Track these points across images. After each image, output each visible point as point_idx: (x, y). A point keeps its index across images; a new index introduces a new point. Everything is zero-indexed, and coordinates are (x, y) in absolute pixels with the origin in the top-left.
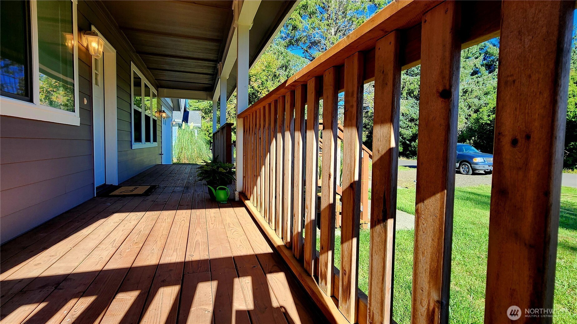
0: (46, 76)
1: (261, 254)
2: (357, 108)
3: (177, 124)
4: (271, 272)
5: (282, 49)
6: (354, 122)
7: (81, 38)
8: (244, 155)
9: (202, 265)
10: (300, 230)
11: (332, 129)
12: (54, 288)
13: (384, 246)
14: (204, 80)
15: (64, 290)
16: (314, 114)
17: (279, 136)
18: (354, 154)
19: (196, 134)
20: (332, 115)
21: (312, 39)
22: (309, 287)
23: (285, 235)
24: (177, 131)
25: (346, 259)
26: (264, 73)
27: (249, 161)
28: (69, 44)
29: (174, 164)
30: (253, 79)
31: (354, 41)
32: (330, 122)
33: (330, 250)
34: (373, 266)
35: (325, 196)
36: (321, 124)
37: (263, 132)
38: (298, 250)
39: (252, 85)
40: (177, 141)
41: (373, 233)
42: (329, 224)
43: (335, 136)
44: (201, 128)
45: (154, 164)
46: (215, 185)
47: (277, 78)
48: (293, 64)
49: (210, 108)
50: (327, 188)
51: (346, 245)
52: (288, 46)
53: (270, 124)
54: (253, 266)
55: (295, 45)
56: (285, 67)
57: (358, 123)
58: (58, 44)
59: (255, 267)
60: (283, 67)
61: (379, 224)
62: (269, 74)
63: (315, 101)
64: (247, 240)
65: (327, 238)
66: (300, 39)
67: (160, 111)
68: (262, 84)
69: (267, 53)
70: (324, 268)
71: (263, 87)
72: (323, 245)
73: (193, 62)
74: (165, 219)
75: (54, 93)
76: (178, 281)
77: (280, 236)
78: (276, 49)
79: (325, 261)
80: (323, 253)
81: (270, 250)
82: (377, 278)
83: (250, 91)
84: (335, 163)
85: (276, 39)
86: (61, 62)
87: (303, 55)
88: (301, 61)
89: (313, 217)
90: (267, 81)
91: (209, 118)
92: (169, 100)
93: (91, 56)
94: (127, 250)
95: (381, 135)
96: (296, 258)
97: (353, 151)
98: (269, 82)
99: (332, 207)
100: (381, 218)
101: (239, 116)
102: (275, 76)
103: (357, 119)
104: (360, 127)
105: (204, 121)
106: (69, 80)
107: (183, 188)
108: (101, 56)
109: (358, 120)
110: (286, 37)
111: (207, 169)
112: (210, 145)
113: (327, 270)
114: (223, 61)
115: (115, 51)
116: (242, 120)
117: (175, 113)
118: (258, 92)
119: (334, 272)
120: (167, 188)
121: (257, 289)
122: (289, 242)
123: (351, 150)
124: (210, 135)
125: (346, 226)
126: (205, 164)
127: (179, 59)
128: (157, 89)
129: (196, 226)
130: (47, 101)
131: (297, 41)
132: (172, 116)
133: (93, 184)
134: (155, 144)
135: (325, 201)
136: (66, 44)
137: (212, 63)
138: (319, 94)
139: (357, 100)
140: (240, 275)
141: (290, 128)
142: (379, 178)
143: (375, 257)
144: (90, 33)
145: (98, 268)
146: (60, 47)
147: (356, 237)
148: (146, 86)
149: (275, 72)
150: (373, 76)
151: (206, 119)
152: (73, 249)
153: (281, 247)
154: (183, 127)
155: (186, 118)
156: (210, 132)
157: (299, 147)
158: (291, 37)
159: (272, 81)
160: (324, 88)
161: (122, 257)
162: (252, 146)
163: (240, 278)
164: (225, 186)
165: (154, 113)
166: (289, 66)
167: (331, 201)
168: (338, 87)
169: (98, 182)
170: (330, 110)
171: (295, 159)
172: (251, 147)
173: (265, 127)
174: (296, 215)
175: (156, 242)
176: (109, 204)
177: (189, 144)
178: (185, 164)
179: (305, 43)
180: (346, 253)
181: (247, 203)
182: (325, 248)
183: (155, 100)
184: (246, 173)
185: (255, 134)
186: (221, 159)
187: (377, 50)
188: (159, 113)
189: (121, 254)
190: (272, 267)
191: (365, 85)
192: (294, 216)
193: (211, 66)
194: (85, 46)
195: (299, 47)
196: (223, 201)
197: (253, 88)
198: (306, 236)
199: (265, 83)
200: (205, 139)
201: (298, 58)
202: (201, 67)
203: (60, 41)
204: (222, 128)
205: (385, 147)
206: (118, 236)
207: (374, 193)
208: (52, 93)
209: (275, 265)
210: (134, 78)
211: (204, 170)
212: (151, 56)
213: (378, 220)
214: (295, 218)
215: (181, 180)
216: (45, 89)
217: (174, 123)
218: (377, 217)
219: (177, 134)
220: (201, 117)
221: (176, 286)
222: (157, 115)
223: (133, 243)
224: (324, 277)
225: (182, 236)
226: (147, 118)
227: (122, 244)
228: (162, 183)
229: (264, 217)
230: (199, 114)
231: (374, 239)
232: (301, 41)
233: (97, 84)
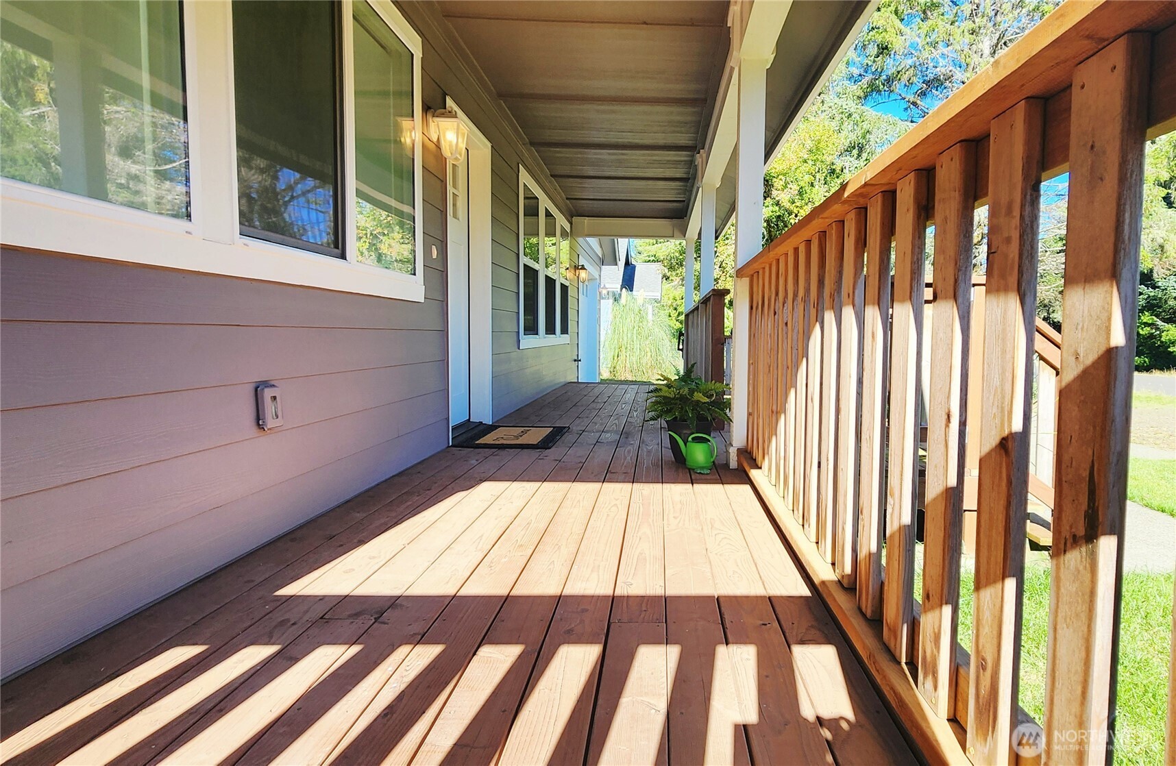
0: (371, 206)
1: (782, 597)
2: (1020, 245)
3: (611, 294)
4: (802, 642)
5: (851, 105)
6: (1013, 280)
7: (427, 125)
8: (751, 362)
9: (648, 607)
10: (874, 548)
11: (955, 298)
12: (374, 620)
13: (1087, 605)
14: (668, 192)
15: (390, 625)
16: (913, 263)
17: (829, 317)
18: (1011, 364)
19: (650, 317)
20: (956, 264)
21: (928, 72)
22: (893, 689)
23: (840, 558)
24: (610, 310)
25: (986, 630)
26: (806, 167)
27: (761, 378)
28: (407, 139)
29: (603, 382)
30: (778, 183)
31: (1012, 73)
32: (952, 281)
33: (946, 604)
34: (1058, 654)
35: (936, 467)
36: (928, 285)
37: (793, 309)
38: (870, 597)
39: (777, 199)
40: (609, 331)
41: (1058, 568)
42: (944, 536)
43: (964, 317)
44: (660, 302)
45: (562, 380)
46: (685, 432)
47: (838, 177)
48: (878, 140)
49: (681, 255)
50: (942, 446)
51: (987, 594)
52: (866, 97)
53: (808, 290)
54: (762, 622)
55: (885, 91)
56: (857, 148)
57: (1024, 284)
58: (389, 141)
59: (765, 625)
60: (854, 148)
61: (1077, 545)
62: (817, 169)
63: (914, 230)
64: (752, 562)
65: (941, 573)
66: (897, 76)
67: (577, 268)
68: (800, 193)
69: (812, 119)
70: (932, 648)
71: (803, 201)
72: (928, 591)
73: (644, 155)
74: (579, 501)
75: (384, 239)
76: (599, 635)
77: (829, 559)
78: (836, 106)
79: (934, 628)
80: (929, 610)
81: (805, 591)
82: (1068, 688)
83: (772, 212)
84: (964, 384)
85: (836, 83)
86: (393, 175)
87: (905, 115)
88: (898, 129)
89: (907, 518)
90: (812, 185)
91: (678, 279)
92: (593, 242)
93: (446, 159)
94: (504, 560)
95: (1083, 312)
96: (864, 615)
97: (1008, 356)
98: (817, 187)
99: (954, 496)
100: (1081, 531)
101: (740, 273)
102: (833, 171)
103: (1020, 272)
104: (1029, 294)
105: (666, 285)
106: (406, 209)
107: (618, 434)
108: (463, 158)
109: (1022, 275)
110: (860, 75)
111: (667, 394)
112: (679, 339)
113: (938, 652)
114: (707, 146)
115: (489, 145)
116: (746, 281)
117: (606, 269)
118: (790, 214)
119: (958, 660)
120: (587, 433)
121: (767, 676)
122: (849, 575)
123: (1004, 352)
124: (680, 318)
125: (989, 546)
126: (665, 382)
127: (615, 151)
128: (569, 218)
129: (640, 520)
130: (373, 254)
131: (889, 81)
132: (600, 276)
133: (448, 419)
134: (565, 339)
135: (935, 480)
136: (403, 140)
137: (684, 153)
138: (925, 211)
139: (1021, 225)
140: (730, 638)
141: (853, 299)
142: (1077, 427)
143: (1065, 633)
144: (443, 114)
145: (448, 590)
146: (392, 145)
147: (1013, 576)
148: (548, 214)
149: (833, 164)
150: (1066, 159)
151: (672, 280)
152: (407, 547)
153: (827, 583)
154: (623, 301)
155: (628, 282)
156: (681, 311)
157: (874, 344)
158: (873, 73)
159: (825, 183)
160: (937, 198)
161: (492, 572)
162: (768, 343)
163: (729, 645)
164: (706, 434)
165: (563, 271)
166: (867, 146)
167: (952, 481)
168: (973, 191)
169: (457, 416)
170: (951, 251)
171: (864, 373)
172: (765, 346)
173: (797, 296)
174: (864, 512)
175: (559, 548)
176: (474, 462)
177: (635, 338)
178: (626, 382)
179: (910, 83)
180: (987, 616)
181: (754, 474)
182: (935, 599)
183: (565, 245)
184: (753, 405)
185: (775, 313)
186: (700, 371)
187: (1075, 90)
188: (573, 271)
189: (491, 567)
190: (807, 629)
191: (1044, 185)
192: (861, 512)
193: (682, 161)
194: (435, 140)
195: (893, 96)
196: (702, 468)
197: (778, 204)
198: (888, 563)
199: (808, 191)
200: (670, 326)
201: (891, 122)
202: (661, 163)
203: (392, 135)
204: (705, 301)
205: (1096, 345)
206: (489, 528)
207: (1064, 466)
208: (381, 237)
209: (812, 626)
210: (525, 198)
211: (660, 396)
212: (558, 149)
213: (1074, 536)
214: (864, 517)
215: (615, 418)
216: (368, 230)
217: (604, 292)
218: (1071, 527)
219: (611, 317)
220: (661, 276)
221: (593, 645)
222: (570, 275)
223: (514, 545)
224: (931, 670)
225: (610, 539)
226: (550, 282)
227: (493, 546)
228: (578, 421)
229: (793, 510)
230: (658, 269)
231: (1061, 585)
232: (900, 79)
233: (455, 216)
